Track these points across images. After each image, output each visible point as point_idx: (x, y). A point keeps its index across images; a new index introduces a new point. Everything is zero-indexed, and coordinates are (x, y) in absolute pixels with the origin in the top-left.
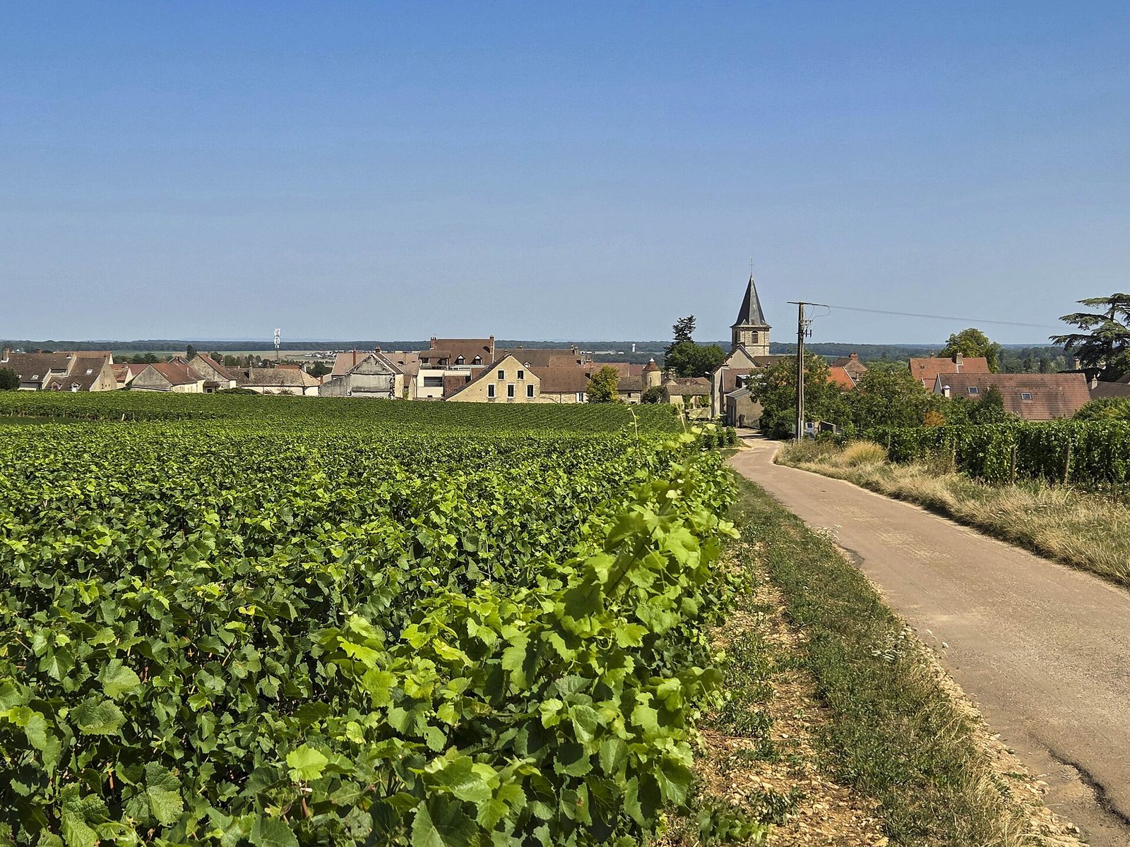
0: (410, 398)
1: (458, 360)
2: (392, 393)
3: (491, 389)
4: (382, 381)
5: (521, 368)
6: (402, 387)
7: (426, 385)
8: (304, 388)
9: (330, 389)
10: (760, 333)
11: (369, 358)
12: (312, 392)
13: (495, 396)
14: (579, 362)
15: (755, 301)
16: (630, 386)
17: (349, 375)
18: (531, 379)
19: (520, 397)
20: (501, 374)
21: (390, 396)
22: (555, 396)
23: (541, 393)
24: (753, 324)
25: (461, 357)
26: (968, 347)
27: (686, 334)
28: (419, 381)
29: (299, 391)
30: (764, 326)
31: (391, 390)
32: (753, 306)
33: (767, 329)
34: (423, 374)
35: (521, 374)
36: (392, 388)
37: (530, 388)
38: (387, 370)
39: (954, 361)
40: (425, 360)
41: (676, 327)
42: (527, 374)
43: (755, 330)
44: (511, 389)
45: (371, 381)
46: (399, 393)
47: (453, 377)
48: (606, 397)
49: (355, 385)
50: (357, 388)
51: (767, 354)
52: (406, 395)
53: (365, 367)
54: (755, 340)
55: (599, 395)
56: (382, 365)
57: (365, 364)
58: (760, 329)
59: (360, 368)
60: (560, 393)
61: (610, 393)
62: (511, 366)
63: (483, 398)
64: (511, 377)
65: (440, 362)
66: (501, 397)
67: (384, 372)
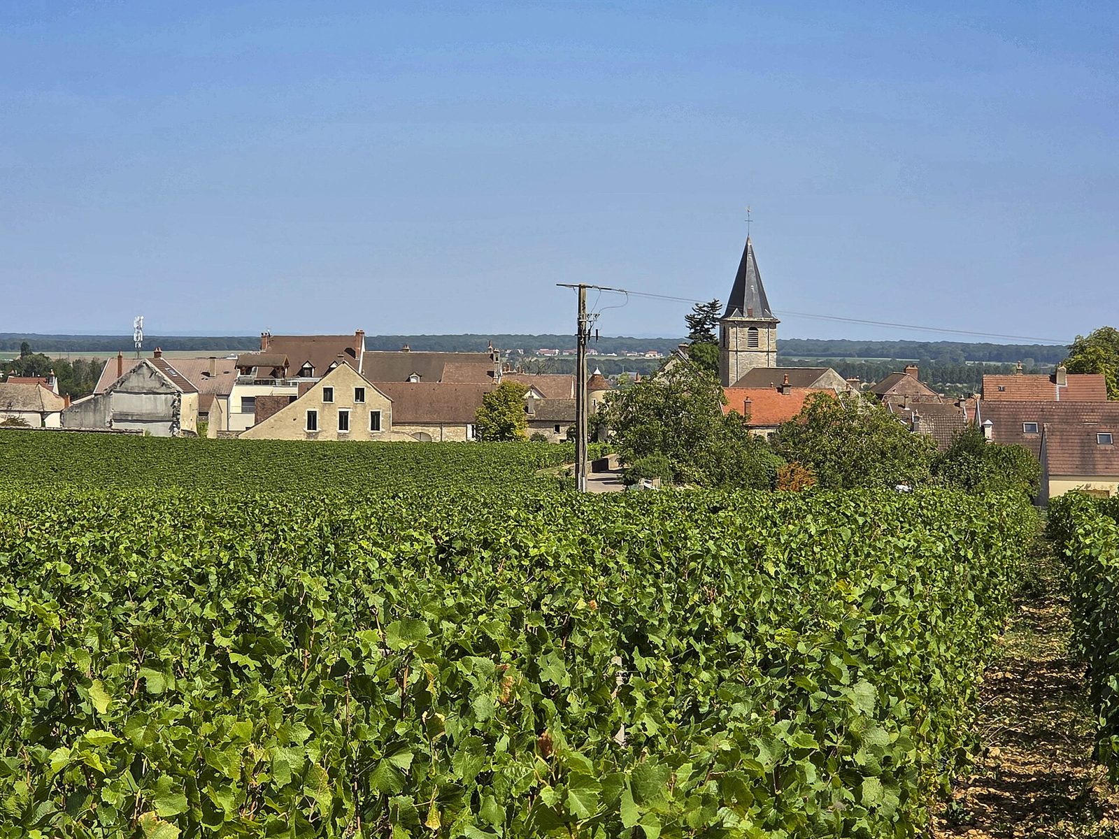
0: (211, 434)
1: (303, 369)
2: (176, 423)
3: (312, 417)
4: (160, 405)
5: (361, 383)
6: (196, 413)
7: (244, 411)
8: (44, 414)
9: (78, 417)
10: (762, 332)
11: (140, 366)
12: (53, 421)
13: (318, 429)
14: (491, 374)
15: (754, 279)
16: (558, 413)
17: (109, 394)
18: (377, 400)
19: (359, 432)
20: (328, 394)
21: (172, 428)
22: (431, 429)
23: (394, 424)
24: (750, 316)
25: (307, 366)
26: (1099, 357)
27: (708, 330)
28: (232, 404)
29: (35, 419)
30: (768, 319)
31: (175, 419)
32: (751, 288)
33: (772, 324)
34: (238, 393)
35: (360, 394)
36: (176, 414)
37: (375, 416)
38: (168, 386)
39: (1053, 379)
40: (247, 370)
41: (689, 318)
42: (370, 393)
43: (753, 326)
44: (344, 420)
45: (142, 404)
46: (188, 422)
47: (271, 397)
48: (505, 431)
49: (118, 409)
50: (121, 414)
51: (773, 365)
52: (202, 427)
53: (134, 382)
54: (754, 342)
55: (494, 428)
56: (160, 378)
57: (134, 377)
58: (762, 324)
59: (126, 383)
60: (441, 424)
61: (512, 425)
62: (344, 379)
63: (298, 433)
64: (343, 400)
65: (274, 374)
66: (328, 431)
67: (163, 390)
